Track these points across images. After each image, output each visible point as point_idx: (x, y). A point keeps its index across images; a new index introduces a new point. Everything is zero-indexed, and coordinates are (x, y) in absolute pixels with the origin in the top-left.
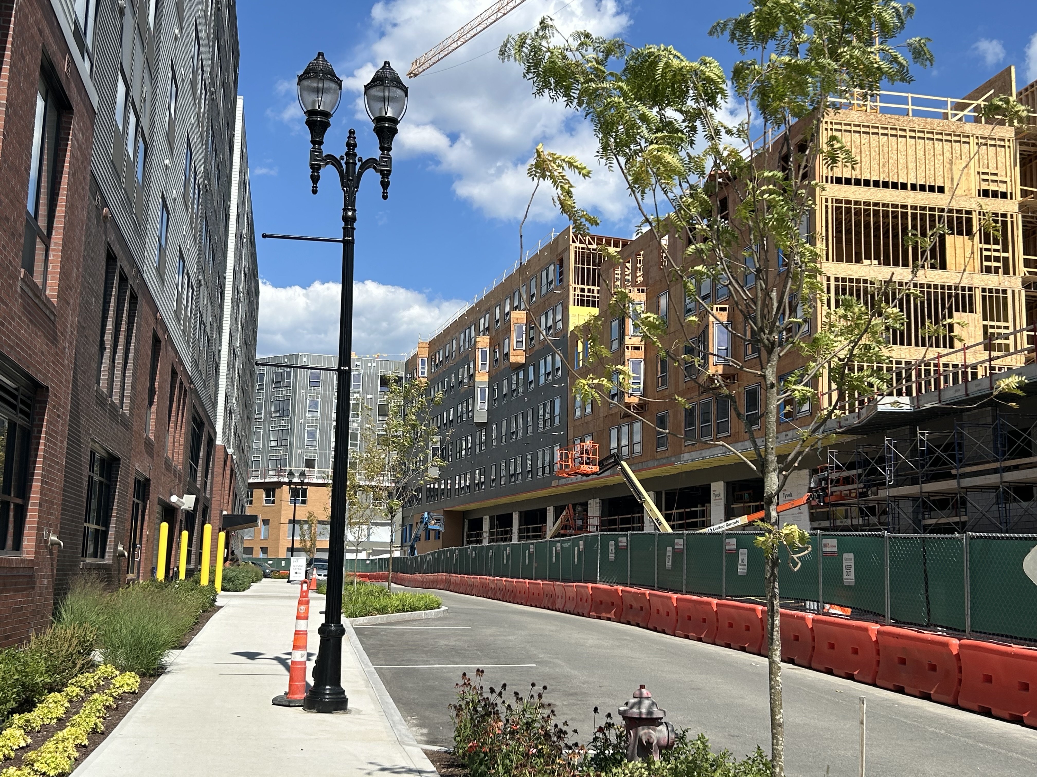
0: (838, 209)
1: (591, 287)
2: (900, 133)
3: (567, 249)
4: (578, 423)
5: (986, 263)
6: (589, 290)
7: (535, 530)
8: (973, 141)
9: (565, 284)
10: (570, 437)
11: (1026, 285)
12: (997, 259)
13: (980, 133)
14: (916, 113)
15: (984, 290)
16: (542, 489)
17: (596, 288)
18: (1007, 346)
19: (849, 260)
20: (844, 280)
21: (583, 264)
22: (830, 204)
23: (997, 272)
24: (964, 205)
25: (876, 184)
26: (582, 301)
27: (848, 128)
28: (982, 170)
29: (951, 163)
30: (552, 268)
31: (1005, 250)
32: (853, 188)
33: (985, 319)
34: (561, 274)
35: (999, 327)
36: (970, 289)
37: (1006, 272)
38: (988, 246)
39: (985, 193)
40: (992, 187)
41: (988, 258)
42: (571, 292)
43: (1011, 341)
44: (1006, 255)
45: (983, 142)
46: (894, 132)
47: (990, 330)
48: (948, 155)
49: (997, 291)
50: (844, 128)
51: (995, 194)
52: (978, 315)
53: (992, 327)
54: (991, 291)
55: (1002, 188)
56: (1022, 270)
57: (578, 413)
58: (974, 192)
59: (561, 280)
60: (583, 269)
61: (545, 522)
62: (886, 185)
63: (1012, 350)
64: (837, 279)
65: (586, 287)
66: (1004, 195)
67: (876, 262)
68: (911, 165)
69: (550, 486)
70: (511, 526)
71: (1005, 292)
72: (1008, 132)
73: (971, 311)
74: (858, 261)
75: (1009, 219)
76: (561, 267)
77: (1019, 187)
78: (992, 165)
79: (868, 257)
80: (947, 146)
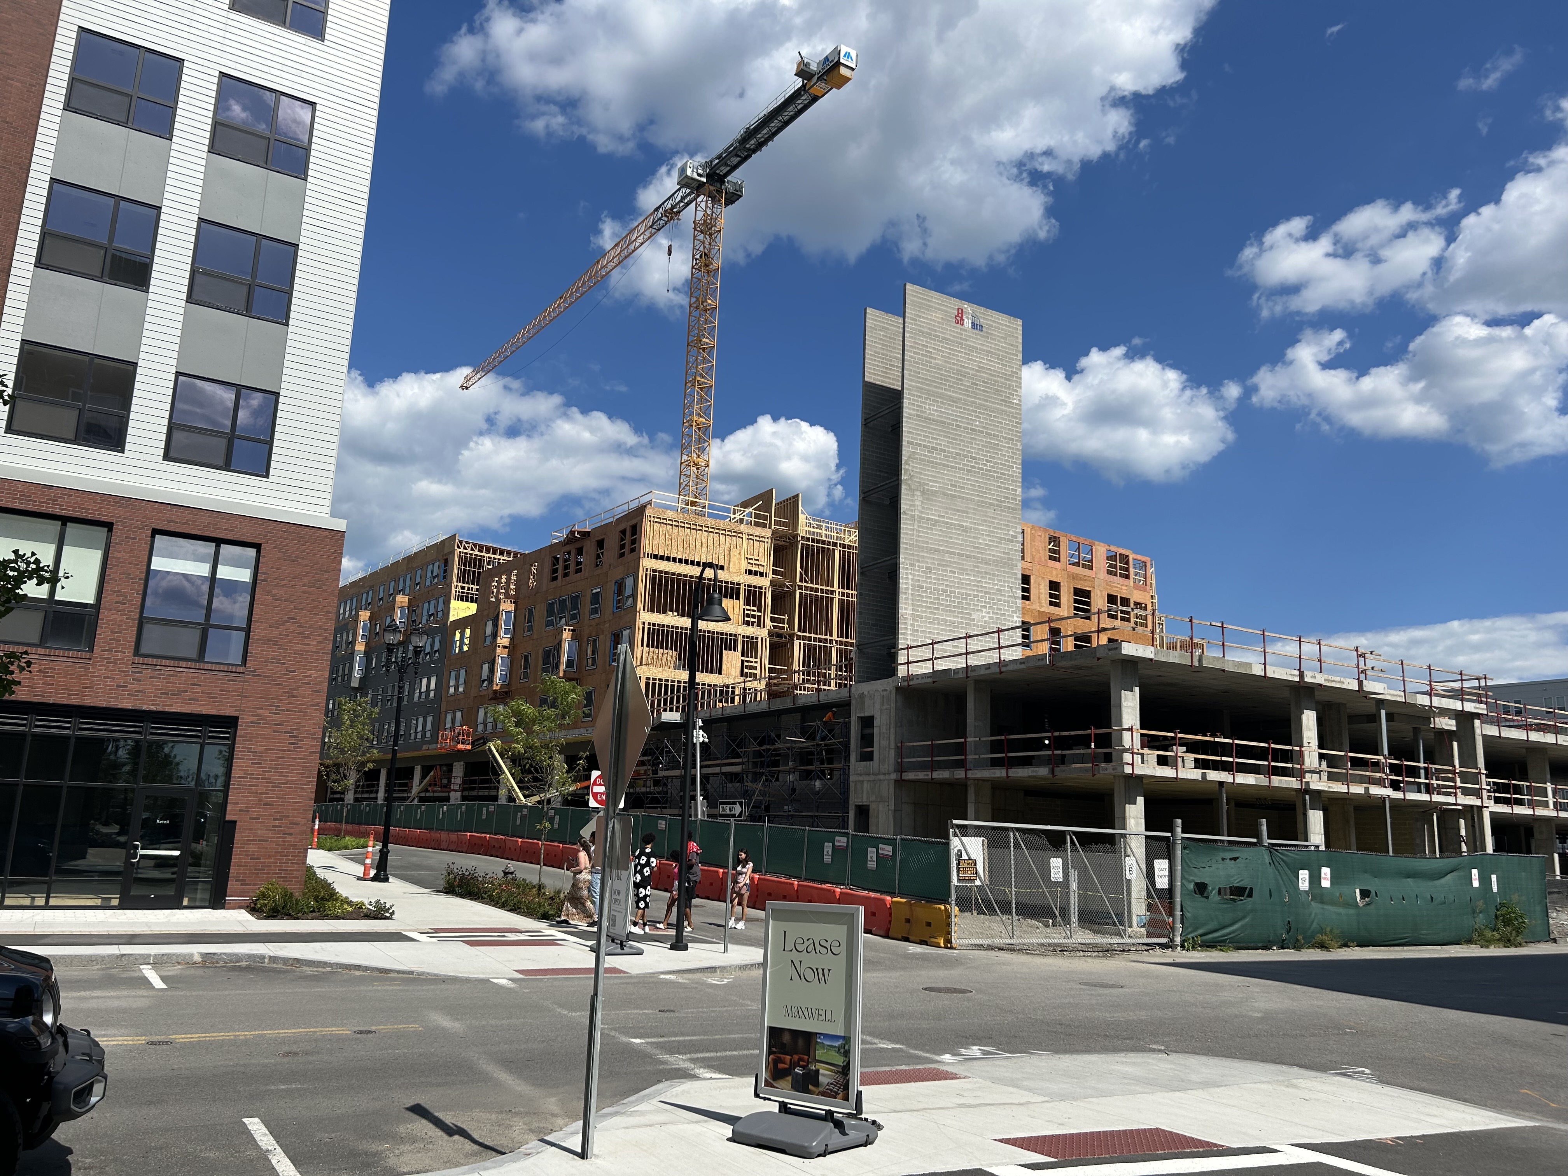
0: (654, 577)
1: (471, 586)
2: (698, 528)
3: (453, 552)
4: (451, 699)
5: (746, 619)
6: (469, 589)
7: (401, 785)
8: (745, 537)
9: (448, 581)
10: (443, 709)
11: (770, 634)
12: (754, 616)
13: (750, 532)
14: (711, 515)
15: (744, 637)
16: (413, 751)
17: (475, 587)
18: (756, 674)
19: (659, 612)
20: (654, 625)
21: (465, 566)
22: (648, 572)
23: (753, 625)
24: (736, 579)
25: (680, 561)
26: (462, 596)
27: (664, 521)
28: (749, 557)
29: (730, 551)
30: (437, 564)
31: (760, 611)
32: (665, 562)
33: (743, 656)
34: (445, 571)
35: (751, 662)
36: (735, 635)
37: (759, 625)
38: (748, 608)
39: (750, 572)
40: (755, 568)
41: (748, 616)
42: (454, 589)
43: (758, 672)
44: (759, 614)
45: (751, 537)
46: (694, 527)
47: (746, 664)
48: (728, 544)
49: (752, 638)
50: (662, 521)
51: (756, 573)
52: (739, 653)
53: (747, 661)
54: (748, 637)
55: (761, 569)
56: (769, 623)
57: (452, 690)
58: (743, 571)
59: (445, 577)
60: (465, 570)
61: (412, 779)
62: (686, 562)
63: (758, 677)
64: (649, 624)
65: (467, 586)
66: (762, 574)
67: (676, 614)
68: (704, 550)
69: (421, 749)
70: (378, 780)
71: (757, 638)
72: (768, 533)
73: (734, 650)
74: (665, 612)
75: (763, 591)
76: (445, 566)
77: (772, 567)
78: (756, 552)
79: (671, 610)
80: (728, 539)
